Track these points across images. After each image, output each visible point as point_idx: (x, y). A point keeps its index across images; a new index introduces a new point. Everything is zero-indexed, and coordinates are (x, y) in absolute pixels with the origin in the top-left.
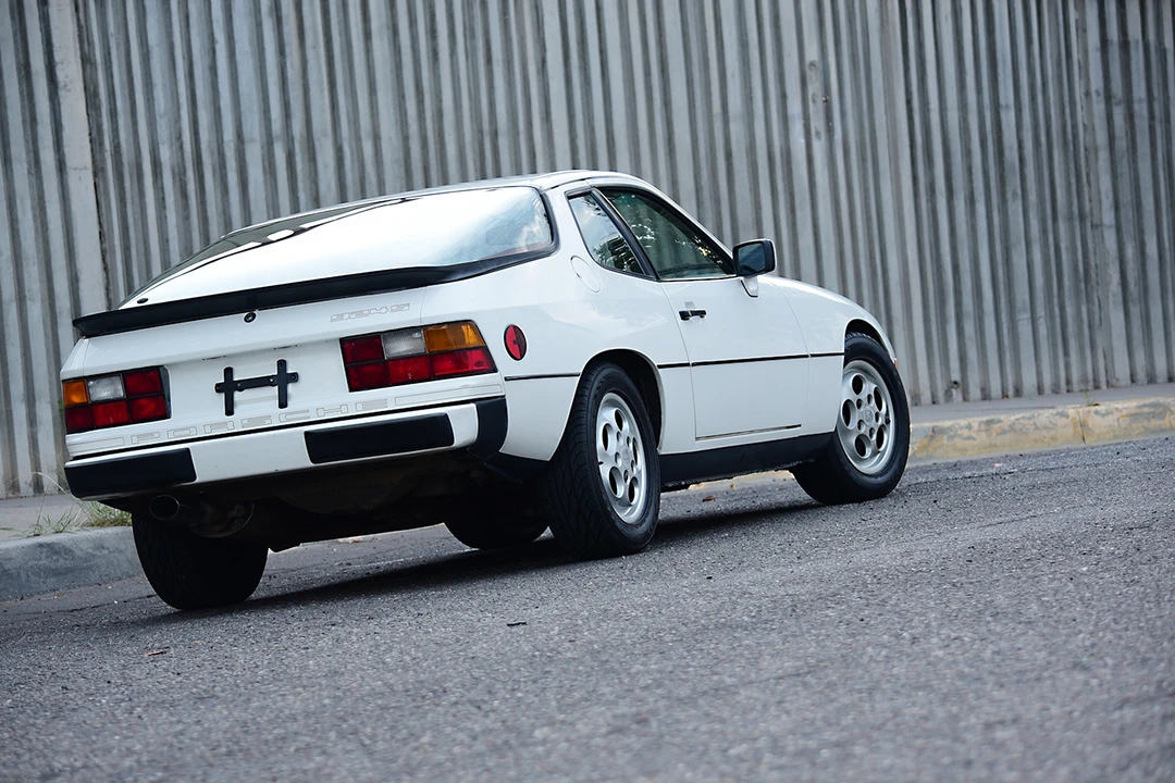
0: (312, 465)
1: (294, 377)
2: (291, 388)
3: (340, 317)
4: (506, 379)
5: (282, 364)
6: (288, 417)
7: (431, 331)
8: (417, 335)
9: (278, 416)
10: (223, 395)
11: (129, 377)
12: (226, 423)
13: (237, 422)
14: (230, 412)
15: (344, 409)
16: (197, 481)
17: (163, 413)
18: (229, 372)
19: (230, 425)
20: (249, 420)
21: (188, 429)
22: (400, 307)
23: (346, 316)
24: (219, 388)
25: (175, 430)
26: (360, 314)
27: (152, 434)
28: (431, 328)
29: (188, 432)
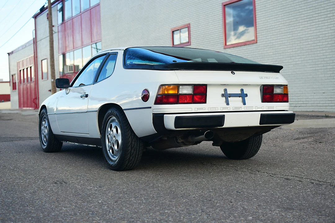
0: (260, 125)
1: (246, 95)
2: (246, 99)
5: (242, 90)
6: (247, 108)
8: (282, 87)
9: (243, 108)
10: (224, 98)
11: (195, 87)
12: (228, 108)
13: (231, 108)
14: (228, 104)
15: (263, 108)
16: (224, 127)
17: (205, 102)
18: (225, 90)
20: (235, 108)
21: (215, 108)
22: (277, 78)
23: (264, 78)
24: (223, 95)
25: (210, 108)
26: (267, 78)
27: (203, 108)
28: (285, 86)
29: (215, 109)
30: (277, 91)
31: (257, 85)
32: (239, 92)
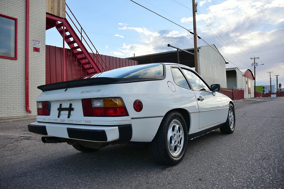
0: (69, 138)
1: (72, 109)
2: (71, 112)
3: (83, 92)
4: (132, 118)
5: (71, 105)
6: (69, 121)
7: (105, 100)
8: (101, 101)
9: (67, 121)
12: (57, 120)
13: (59, 120)
15: (81, 122)
17: (48, 114)
18: (61, 105)
20: (61, 120)
22: (98, 91)
23: (85, 92)
26: (88, 92)
28: (105, 99)
29: (50, 120)
30: (98, 104)
31: (80, 99)
32: (68, 106)
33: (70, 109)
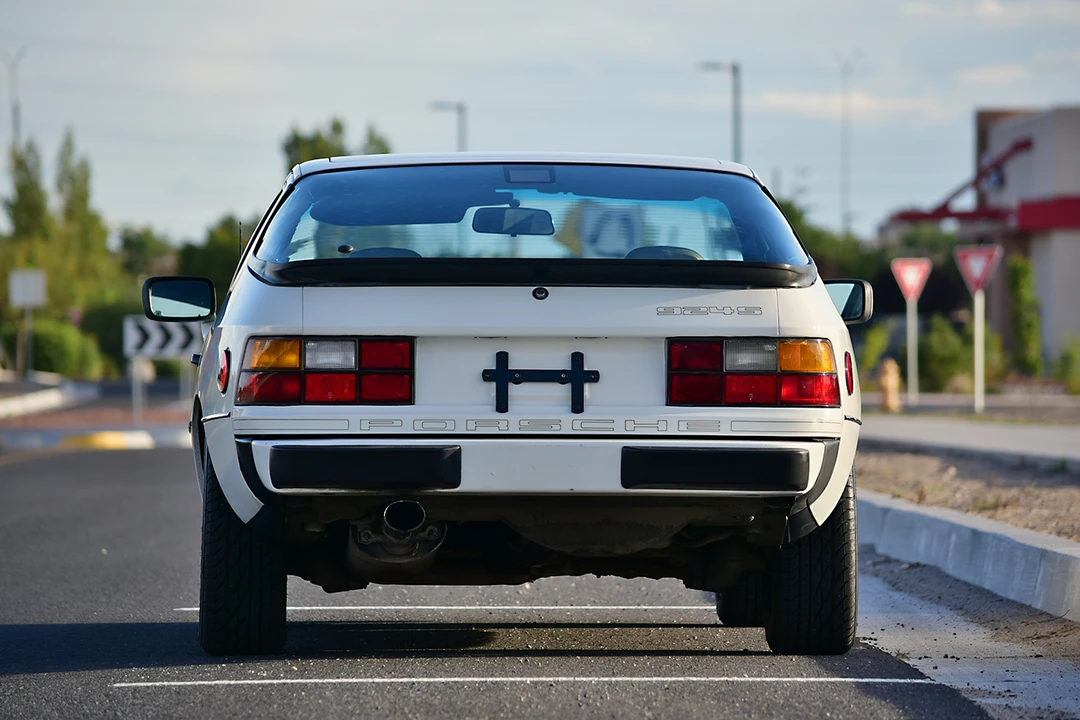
0: (624, 490)
1: (594, 377)
2: (588, 389)
3: (669, 311)
4: (846, 419)
5: (577, 358)
6: (585, 426)
7: (786, 345)
8: (769, 347)
9: (569, 422)
10: (493, 385)
11: (366, 345)
12: (498, 422)
13: (511, 422)
14: (502, 408)
15: (662, 426)
16: (461, 488)
17: (408, 398)
18: (502, 358)
19: (503, 425)
20: (531, 421)
21: (444, 421)
22: (749, 310)
23: (678, 311)
24: (487, 376)
25: (425, 421)
26: (695, 311)
27: (390, 421)
28: (788, 342)
30: (742, 360)
31: (652, 338)
33: (577, 377)
